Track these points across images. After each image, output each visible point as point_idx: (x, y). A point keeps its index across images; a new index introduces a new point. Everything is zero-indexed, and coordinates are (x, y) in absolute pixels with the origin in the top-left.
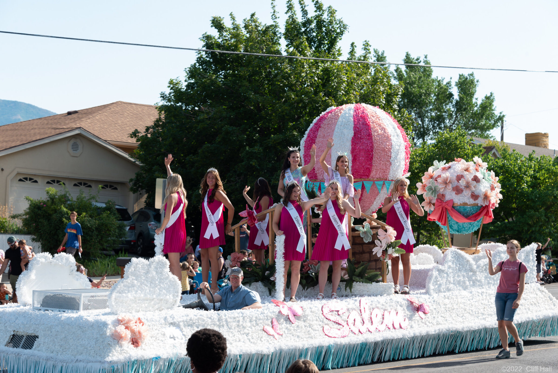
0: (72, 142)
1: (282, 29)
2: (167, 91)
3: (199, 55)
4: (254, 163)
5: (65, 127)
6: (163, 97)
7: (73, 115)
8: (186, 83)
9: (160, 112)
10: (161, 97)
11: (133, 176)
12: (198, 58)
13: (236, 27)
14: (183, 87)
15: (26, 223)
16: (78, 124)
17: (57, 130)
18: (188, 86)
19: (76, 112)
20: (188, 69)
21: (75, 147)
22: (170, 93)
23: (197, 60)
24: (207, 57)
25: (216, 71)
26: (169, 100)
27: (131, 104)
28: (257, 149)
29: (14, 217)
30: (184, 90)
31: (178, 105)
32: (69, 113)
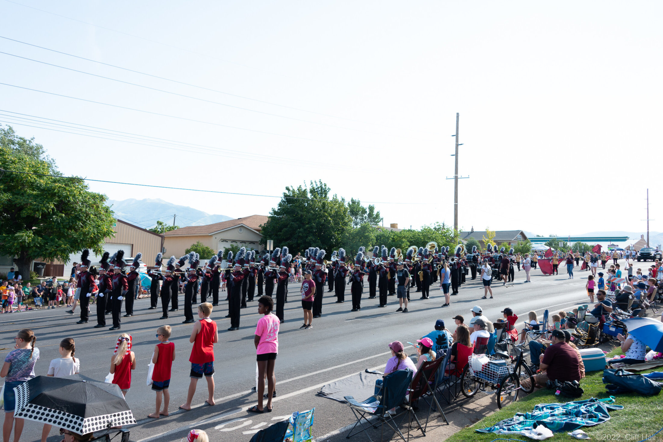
0: (240, 228)
3: (282, 199)
4: (300, 234)
5: (237, 223)
6: (270, 213)
8: (278, 209)
9: (269, 218)
11: (260, 240)
14: (276, 210)
16: (242, 222)
17: (235, 224)
19: (241, 218)
20: (278, 204)
21: (241, 230)
22: (272, 212)
23: (281, 201)
24: (284, 200)
25: (288, 204)
26: (272, 214)
27: (259, 216)
28: (301, 230)
31: (275, 216)
32: (239, 219)
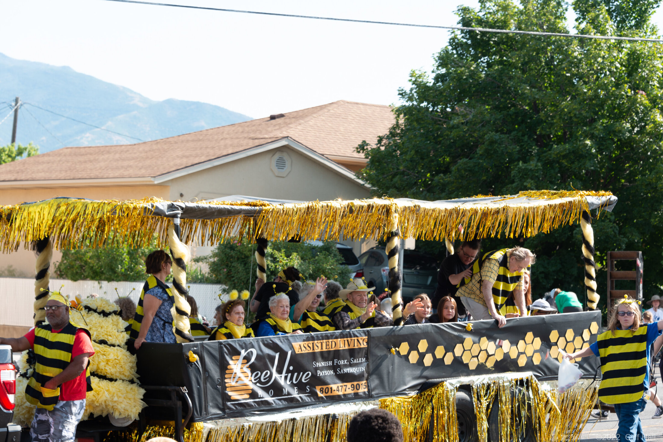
0: (277, 156)
2: (408, 87)
3: (453, 35)
5: (266, 136)
7: (277, 120)
8: (434, 75)
9: (398, 116)
10: (399, 94)
12: (450, 39)
14: (429, 81)
15: (214, 268)
16: (284, 133)
17: (256, 141)
19: (282, 116)
20: (438, 55)
21: (281, 164)
22: (411, 90)
23: (450, 42)
24: (463, 37)
25: (476, 58)
26: (410, 99)
27: (357, 104)
28: (533, 164)
29: (197, 260)
30: (431, 84)
31: (422, 105)
32: (273, 118)
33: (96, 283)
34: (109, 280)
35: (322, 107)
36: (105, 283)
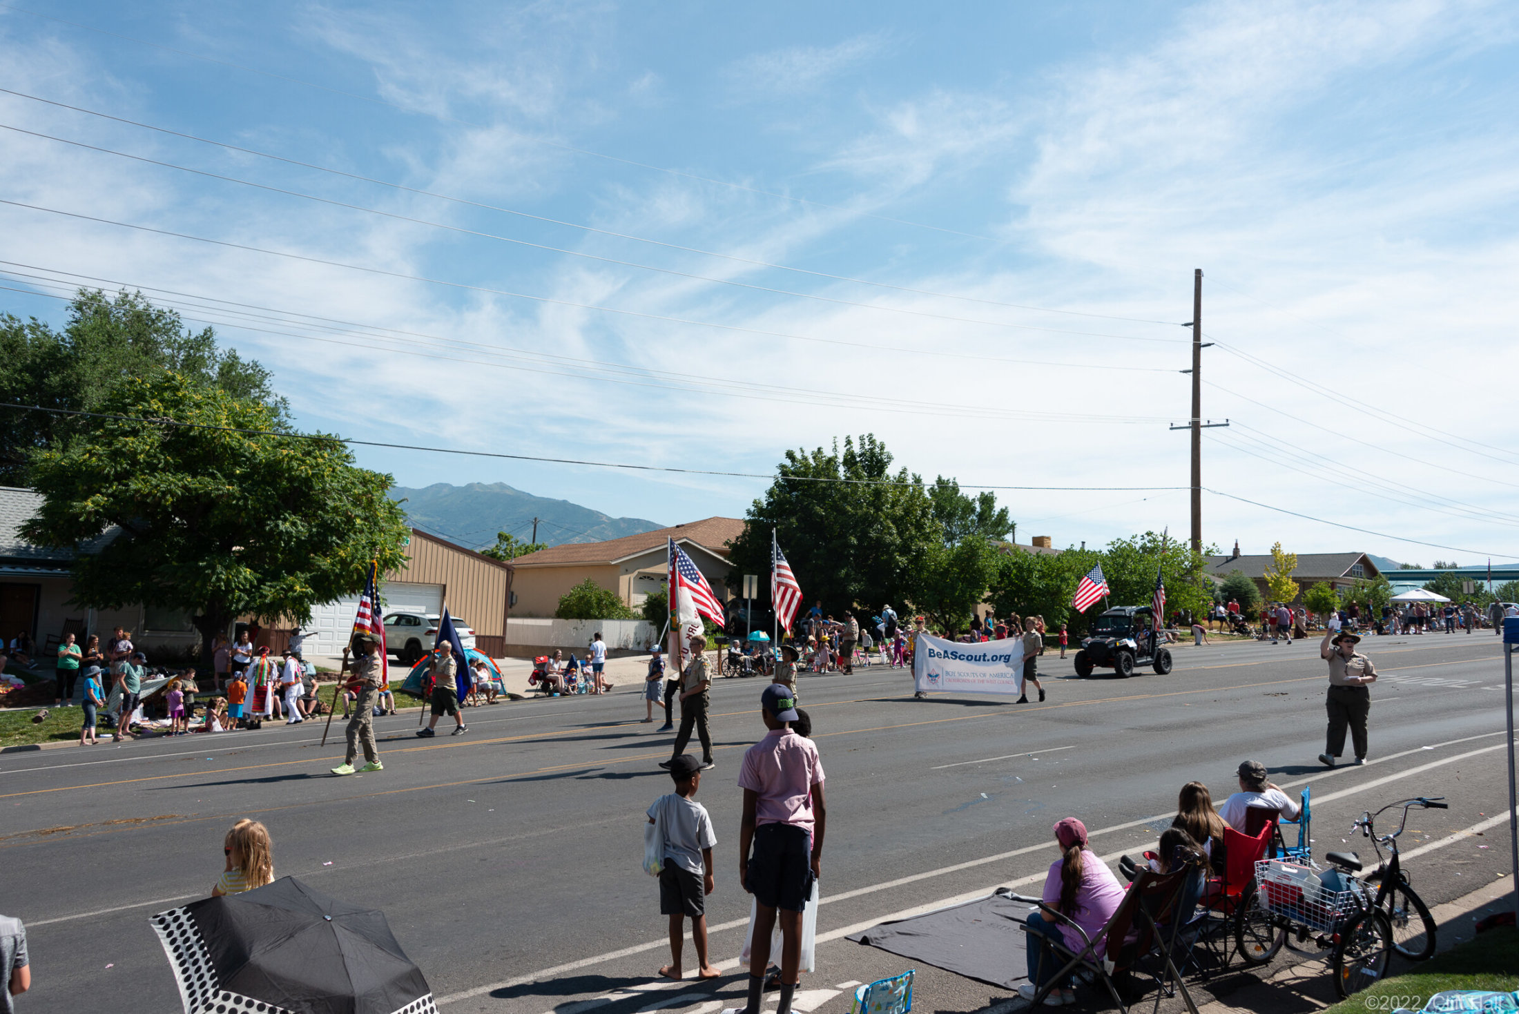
1: (841, 459)
2: (752, 509)
5: (674, 537)
6: (749, 512)
10: (747, 513)
13: (805, 459)
15: (645, 610)
18: (768, 504)
19: (683, 525)
22: (754, 510)
27: (724, 518)
30: (765, 507)
32: (678, 527)
33: (578, 621)
34: (586, 618)
35: (705, 521)
36: (584, 620)
